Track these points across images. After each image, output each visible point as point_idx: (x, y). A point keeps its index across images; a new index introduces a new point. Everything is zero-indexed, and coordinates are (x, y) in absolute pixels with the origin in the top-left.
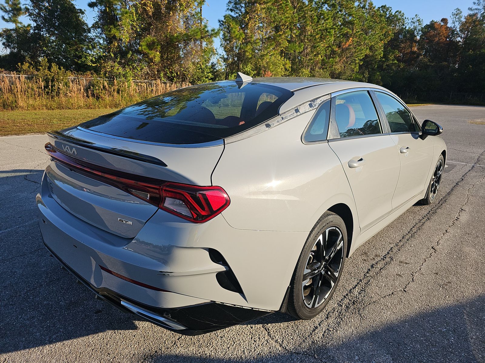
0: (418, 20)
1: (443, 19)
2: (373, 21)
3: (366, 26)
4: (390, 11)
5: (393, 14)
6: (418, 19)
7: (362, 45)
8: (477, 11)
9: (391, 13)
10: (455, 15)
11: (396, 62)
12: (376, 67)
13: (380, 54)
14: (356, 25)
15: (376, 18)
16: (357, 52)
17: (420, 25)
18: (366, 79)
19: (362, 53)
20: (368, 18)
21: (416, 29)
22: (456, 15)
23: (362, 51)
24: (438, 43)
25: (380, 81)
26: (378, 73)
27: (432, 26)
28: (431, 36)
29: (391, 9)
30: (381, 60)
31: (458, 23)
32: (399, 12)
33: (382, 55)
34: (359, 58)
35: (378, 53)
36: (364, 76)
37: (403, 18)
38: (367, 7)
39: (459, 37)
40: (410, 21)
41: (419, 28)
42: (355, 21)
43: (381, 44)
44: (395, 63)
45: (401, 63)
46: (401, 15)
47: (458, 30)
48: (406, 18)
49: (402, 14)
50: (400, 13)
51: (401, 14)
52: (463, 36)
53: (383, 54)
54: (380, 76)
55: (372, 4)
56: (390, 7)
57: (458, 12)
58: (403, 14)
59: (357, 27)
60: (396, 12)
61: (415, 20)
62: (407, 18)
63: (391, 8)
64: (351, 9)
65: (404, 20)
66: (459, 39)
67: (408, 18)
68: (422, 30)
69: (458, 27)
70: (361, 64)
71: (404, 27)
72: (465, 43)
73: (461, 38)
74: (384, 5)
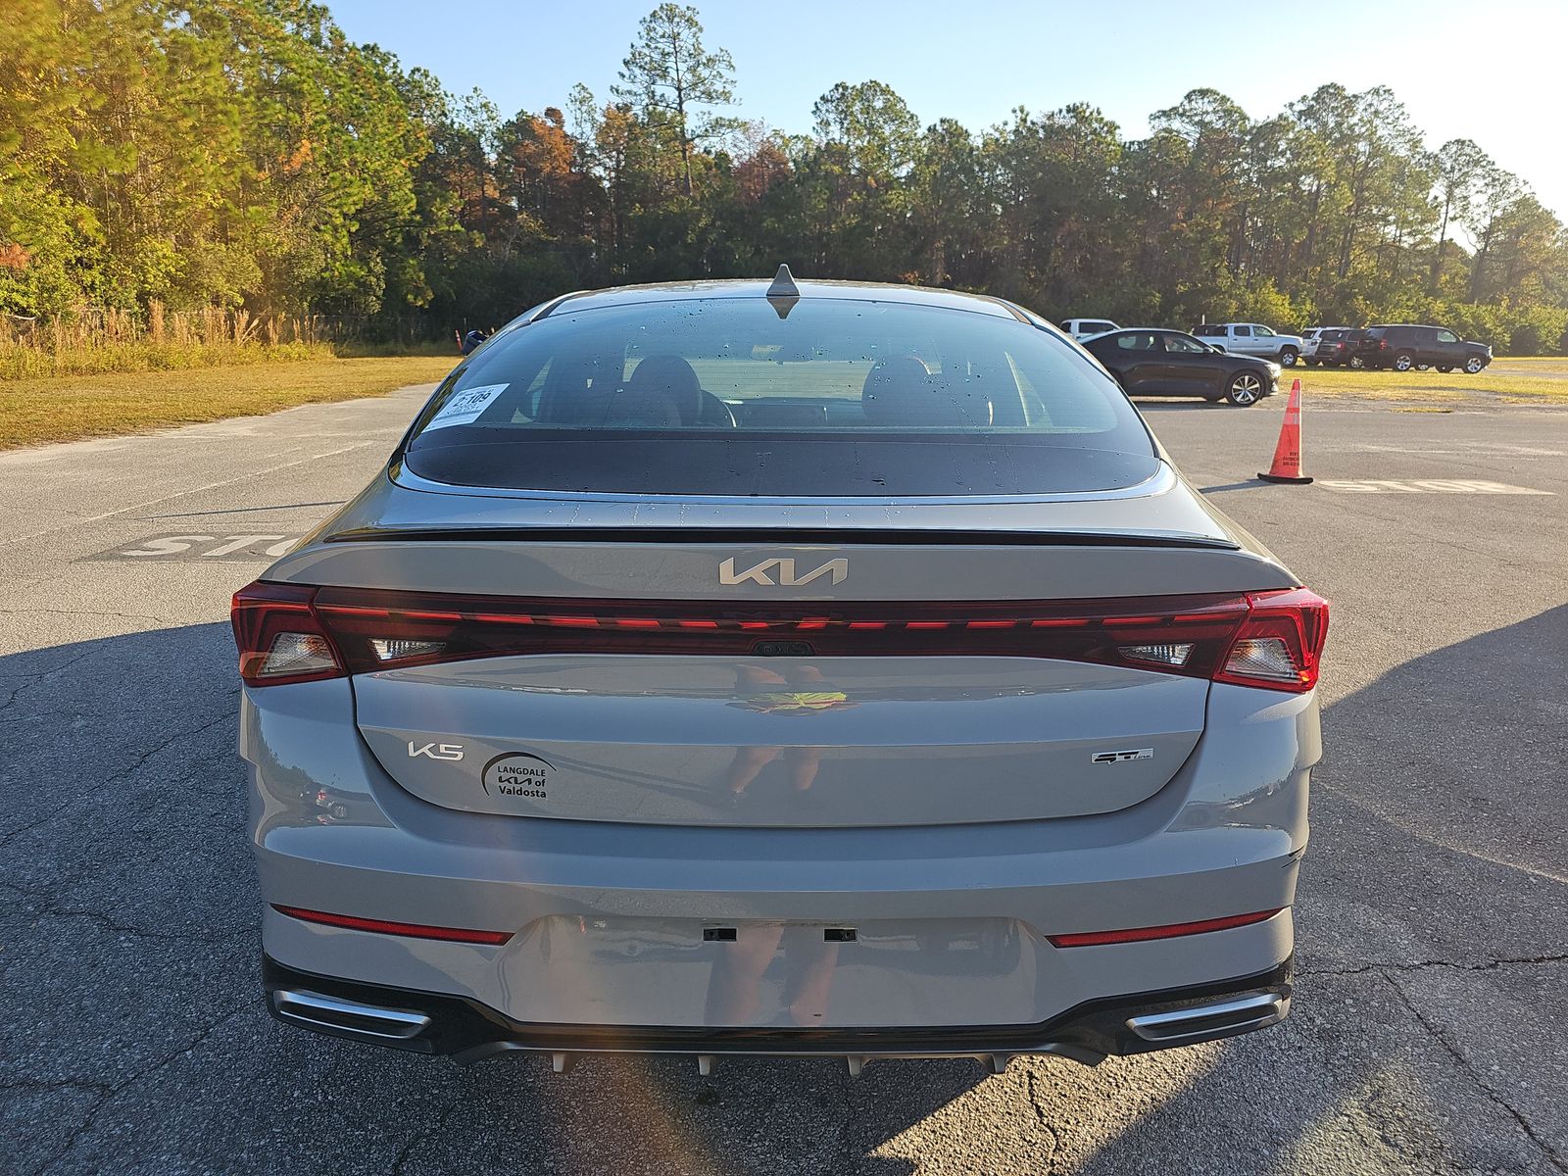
0: (485, 106)
1: (548, 110)
2: (361, 91)
3: (341, 106)
4: (395, 66)
5: (406, 75)
6: (484, 101)
7: (345, 167)
8: (633, 99)
9: (399, 71)
10: (576, 100)
11: (457, 227)
12: (399, 240)
13: (407, 202)
14: (309, 98)
15: (366, 82)
16: (334, 190)
17: (493, 119)
18: (378, 279)
19: (349, 195)
20: (342, 79)
21: (482, 132)
22: (580, 102)
23: (349, 187)
24: (551, 178)
25: (423, 285)
26: (411, 262)
27: (523, 126)
28: (529, 157)
29: (395, 60)
30: (412, 220)
31: (589, 125)
32: (422, 71)
33: (413, 204)
34: (345, 210)
35: (402, 197)
36: (370, 271)
37: (438, 92)
38: (325, 41)
39: (600, 164)
40: (461, 106)
41: (491, 128)
42: (305, 86)
43: (398, 170)
44: (458, 231)
45: (475, 231)
46: (429, 84)
47: (593, 144)
48: (447, 96)
49: (434, 81)
50: (427, 76)
51: (429, 79)
52: (610, 164)
53: (415, 201)
54: (420, 270)
55: (342, 37)
56: (393, 52)
57: (583, 93)
58: (437, 81)
59: (314, 104)
60: (413, 72)
61: (475, 103)
62: (449, 95)
63: (395, 56)
64: (278, 42)
65: (442, 99)
66: (599, 171)
67: (452, 96)
68: (498, 135)
69: (590, 136)
70: (353, 229)
71: (448, 122)
72: (617, 185)
73: (606, 168)
74: (372, 44)
